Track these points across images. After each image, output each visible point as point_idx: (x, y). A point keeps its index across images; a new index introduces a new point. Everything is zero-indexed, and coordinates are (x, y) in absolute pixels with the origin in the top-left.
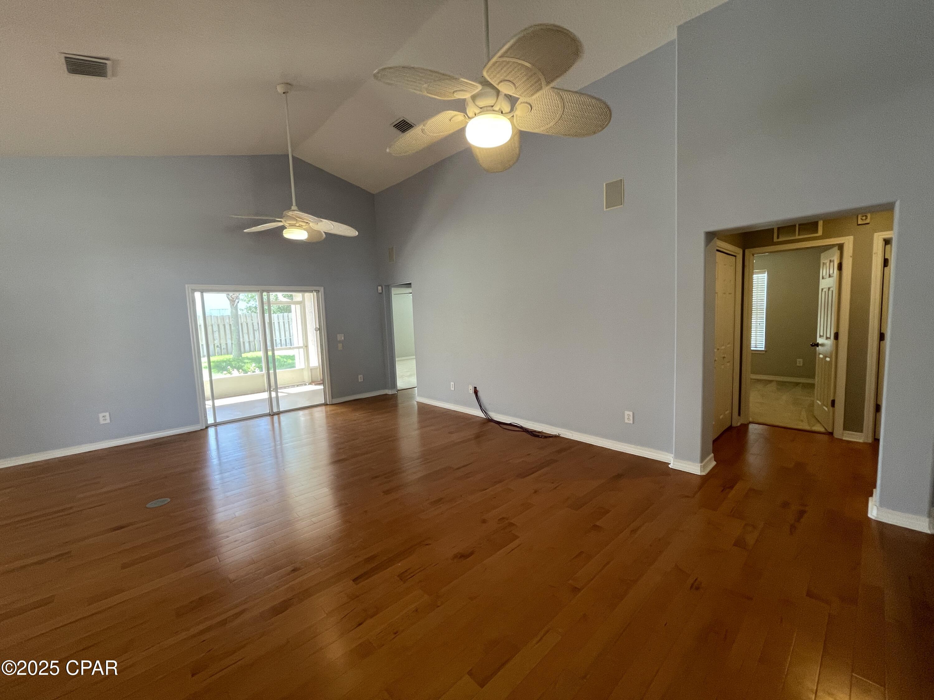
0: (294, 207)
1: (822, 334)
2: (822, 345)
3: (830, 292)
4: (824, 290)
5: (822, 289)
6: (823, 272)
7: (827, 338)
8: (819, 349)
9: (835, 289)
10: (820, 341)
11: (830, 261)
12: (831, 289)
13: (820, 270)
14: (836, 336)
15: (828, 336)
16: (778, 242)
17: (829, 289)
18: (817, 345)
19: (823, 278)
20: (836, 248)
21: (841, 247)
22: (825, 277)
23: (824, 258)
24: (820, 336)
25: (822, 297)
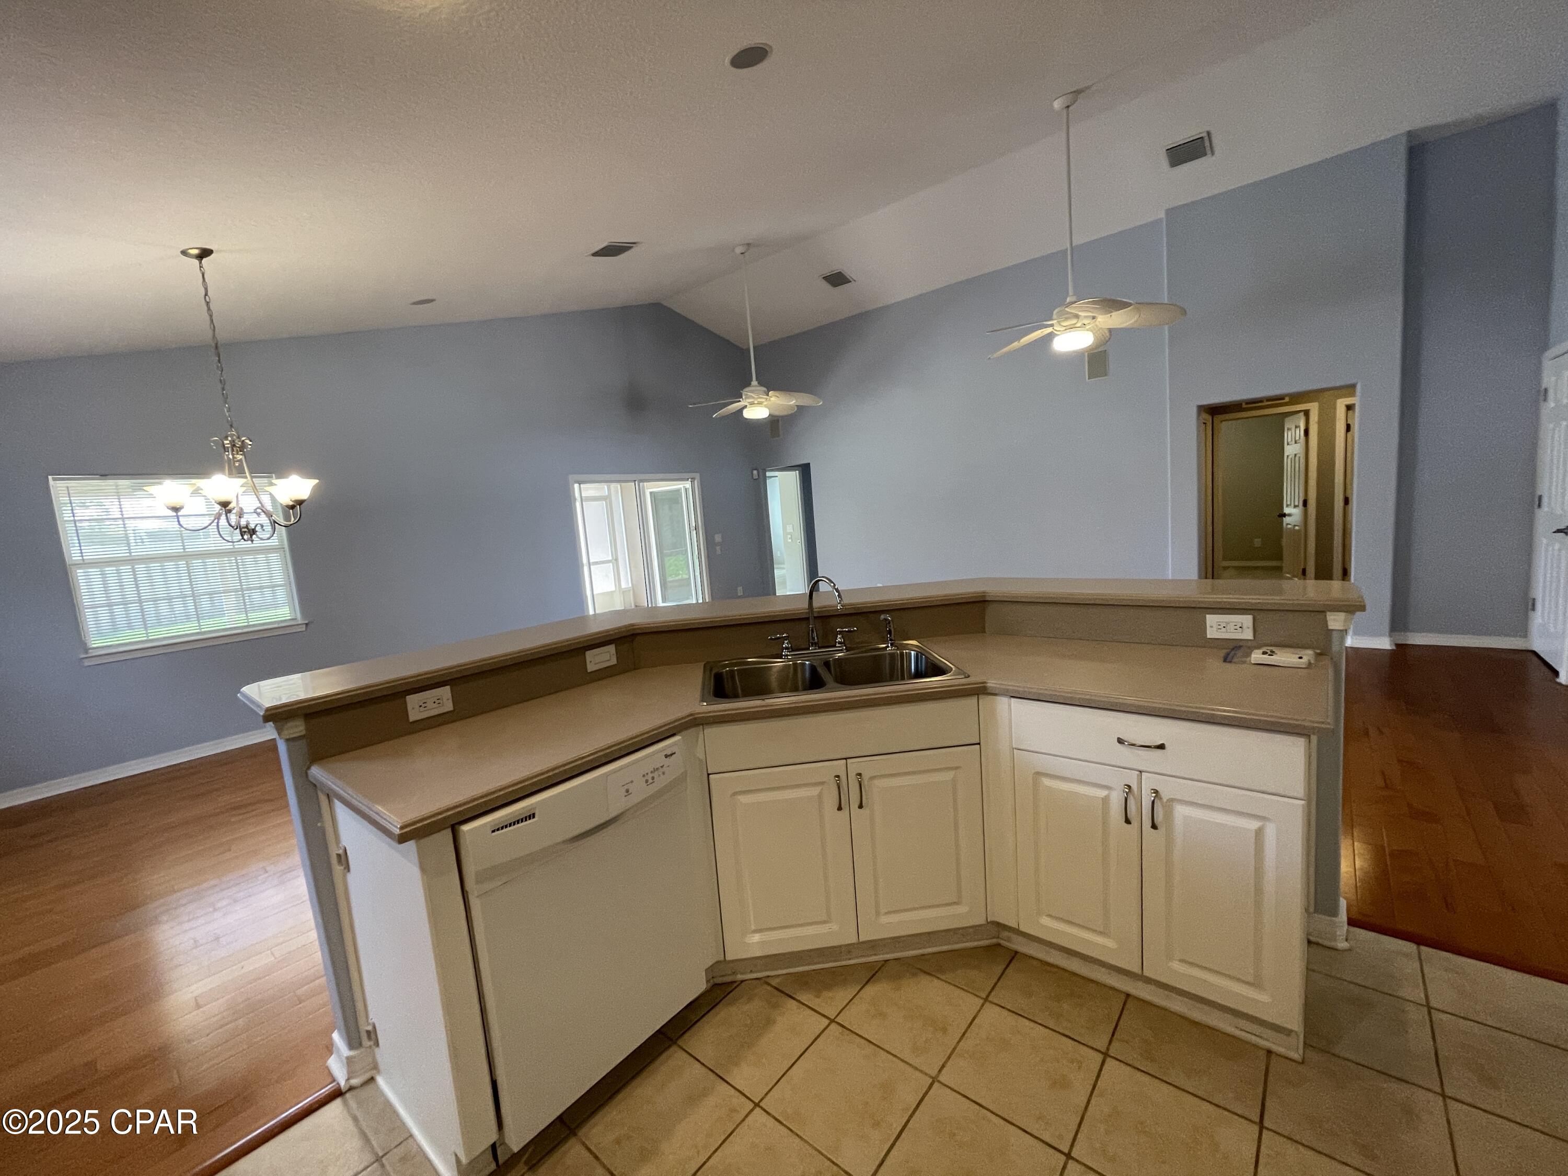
0: (754, 383)
1: (1289, 503)
2: (1290, 515)
3: (1297, 459)
4: (1290, 457)
5: (1288, 456)
6: (1288, 436)
7: (1295, 506)
8: (1286, 520)
9: (1302, 456)
10: (1287, 510)
11: (1296, 427)
12: (1298, 456)
13: (1284, 434)
14: (1305, 503)
15: (1296, 504)
16: (1247, 408)
17: (1295, 455)
18: (1284, 515)
19: (1288, 444)
20: (1302, 414)
21: (1307, 413)
22: (1290, 443)
23: (1289, 423)
24: (1287, 506)
25: (1287, 464)
